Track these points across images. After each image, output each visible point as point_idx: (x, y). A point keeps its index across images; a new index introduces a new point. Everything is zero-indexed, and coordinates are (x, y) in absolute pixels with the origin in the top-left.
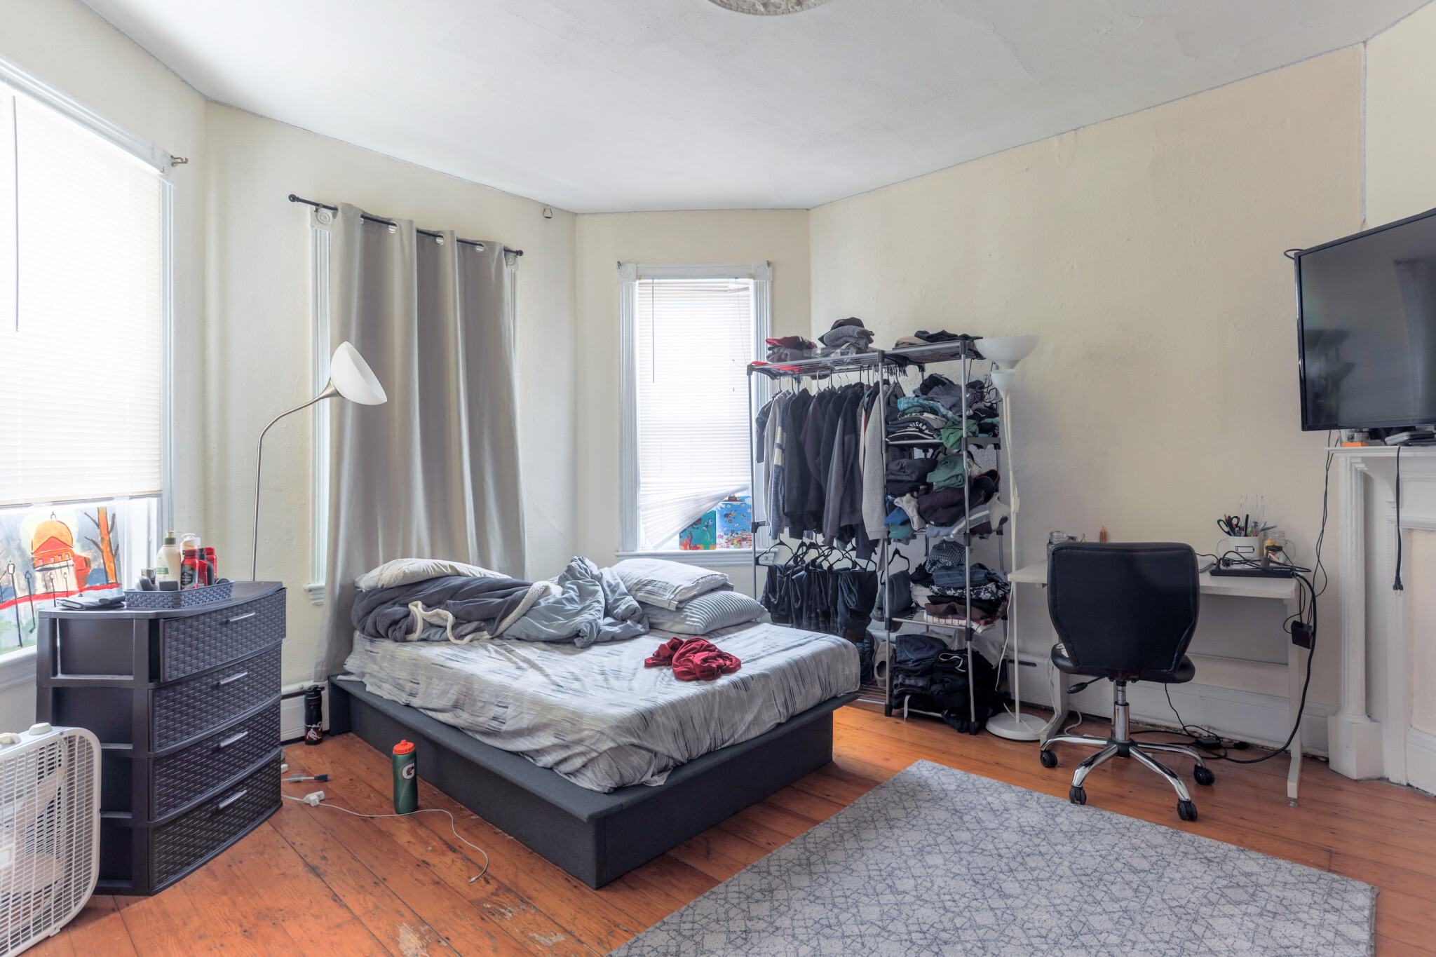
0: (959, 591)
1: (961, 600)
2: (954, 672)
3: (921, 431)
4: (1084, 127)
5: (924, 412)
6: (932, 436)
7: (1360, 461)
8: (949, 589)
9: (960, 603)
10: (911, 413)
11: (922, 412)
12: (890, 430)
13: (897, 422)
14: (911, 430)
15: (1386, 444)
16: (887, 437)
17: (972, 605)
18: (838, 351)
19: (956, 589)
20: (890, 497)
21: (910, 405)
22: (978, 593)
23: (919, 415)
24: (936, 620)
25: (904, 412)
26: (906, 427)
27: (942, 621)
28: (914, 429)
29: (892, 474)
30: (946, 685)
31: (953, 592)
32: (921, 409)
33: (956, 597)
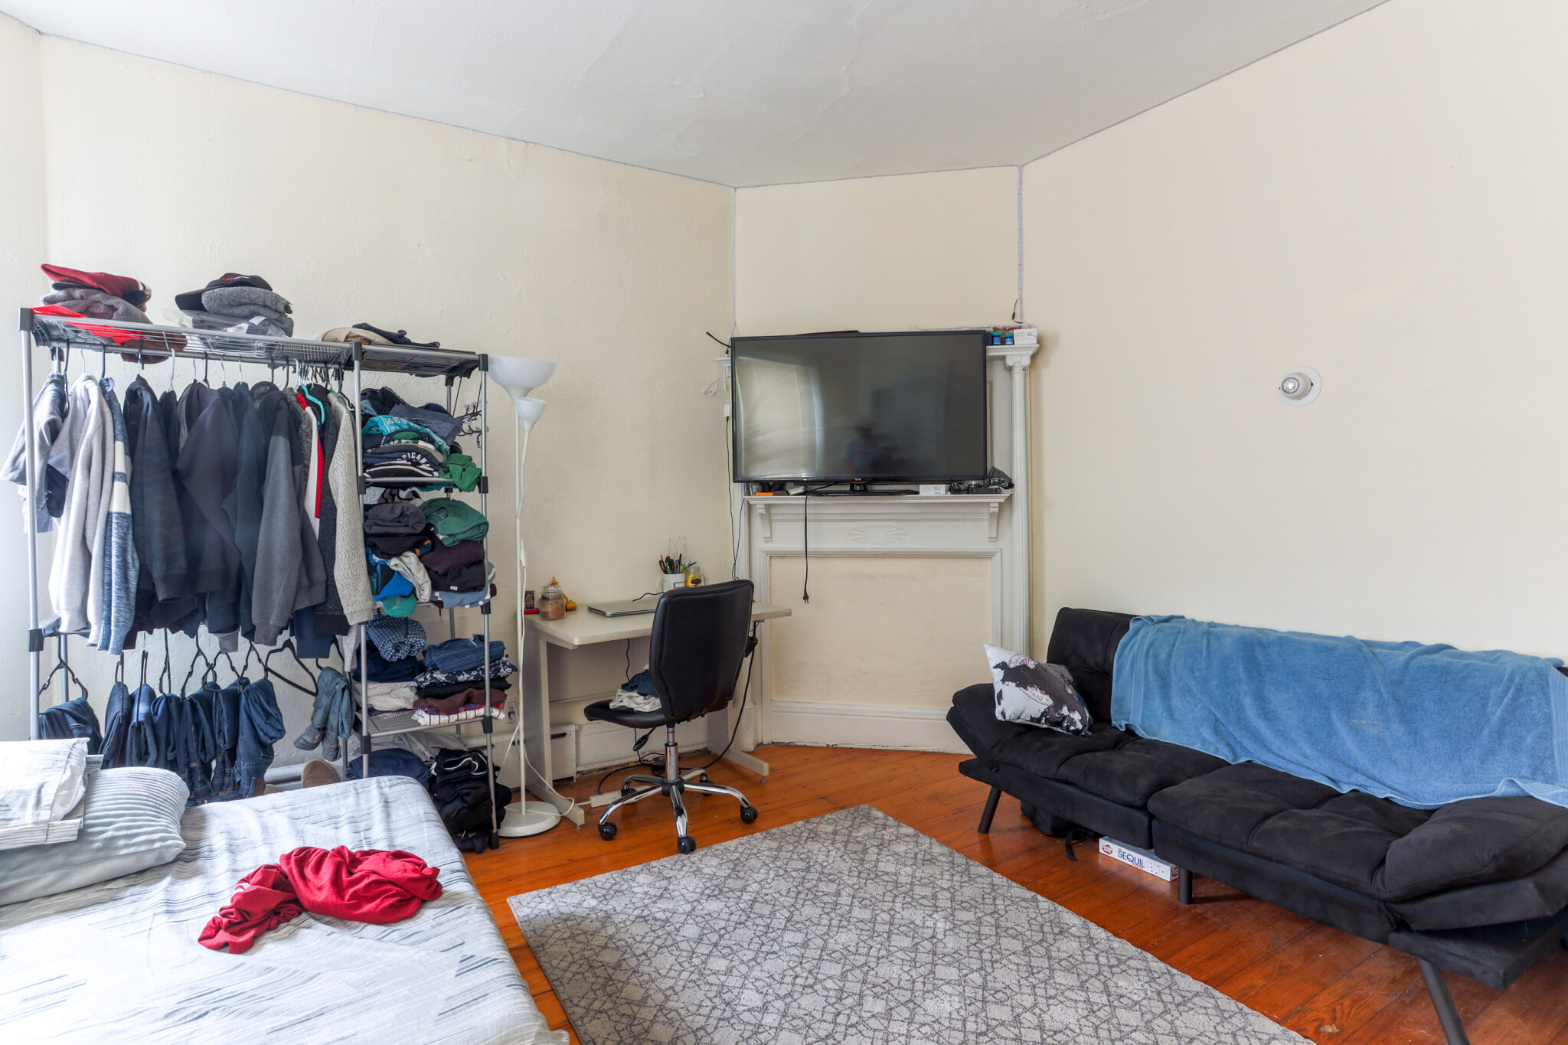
0: (474, 673)
1: (478, 683)
2: (470, 779)
3: (416, 464)
4: (535, 143)
5: (418, 439)
6: (430, 472)
7: (763, 506)
8: (460, 673)
9: (478, 689)
10: (400, 440)
11: (416, 440)
12: (370, 461)
13: (378, 450)
14: (401, 464)
15: (788, 494)
16: (364, 471)
17: (491, 687)
18: (245, 326)
19: (469, 671)
20: (376, 559)
21: (398, 428)
22: (498, 670)
23: (411, 443)
24: (444, 719)
25: (391, 437)
26: (395, 459)
27: (454, 718)
28: (405, 462)
29: (376, 524)
30: (468, 799)
31: (467, 676)
32: (417, 435)
33: (472, 681)
